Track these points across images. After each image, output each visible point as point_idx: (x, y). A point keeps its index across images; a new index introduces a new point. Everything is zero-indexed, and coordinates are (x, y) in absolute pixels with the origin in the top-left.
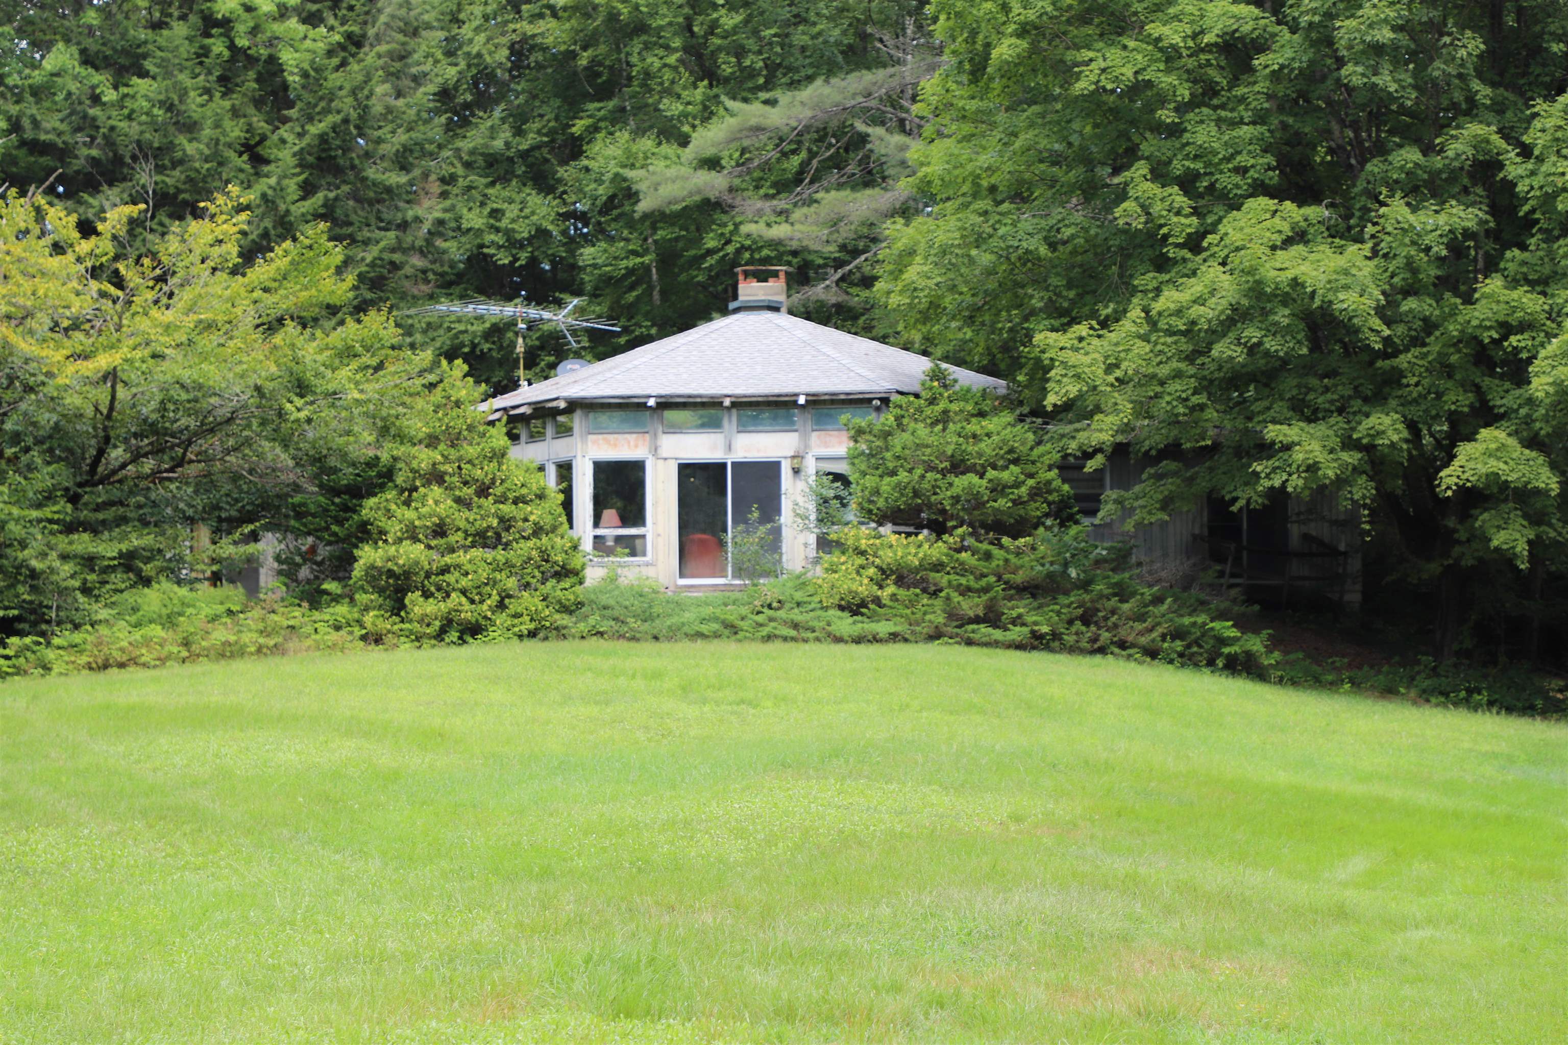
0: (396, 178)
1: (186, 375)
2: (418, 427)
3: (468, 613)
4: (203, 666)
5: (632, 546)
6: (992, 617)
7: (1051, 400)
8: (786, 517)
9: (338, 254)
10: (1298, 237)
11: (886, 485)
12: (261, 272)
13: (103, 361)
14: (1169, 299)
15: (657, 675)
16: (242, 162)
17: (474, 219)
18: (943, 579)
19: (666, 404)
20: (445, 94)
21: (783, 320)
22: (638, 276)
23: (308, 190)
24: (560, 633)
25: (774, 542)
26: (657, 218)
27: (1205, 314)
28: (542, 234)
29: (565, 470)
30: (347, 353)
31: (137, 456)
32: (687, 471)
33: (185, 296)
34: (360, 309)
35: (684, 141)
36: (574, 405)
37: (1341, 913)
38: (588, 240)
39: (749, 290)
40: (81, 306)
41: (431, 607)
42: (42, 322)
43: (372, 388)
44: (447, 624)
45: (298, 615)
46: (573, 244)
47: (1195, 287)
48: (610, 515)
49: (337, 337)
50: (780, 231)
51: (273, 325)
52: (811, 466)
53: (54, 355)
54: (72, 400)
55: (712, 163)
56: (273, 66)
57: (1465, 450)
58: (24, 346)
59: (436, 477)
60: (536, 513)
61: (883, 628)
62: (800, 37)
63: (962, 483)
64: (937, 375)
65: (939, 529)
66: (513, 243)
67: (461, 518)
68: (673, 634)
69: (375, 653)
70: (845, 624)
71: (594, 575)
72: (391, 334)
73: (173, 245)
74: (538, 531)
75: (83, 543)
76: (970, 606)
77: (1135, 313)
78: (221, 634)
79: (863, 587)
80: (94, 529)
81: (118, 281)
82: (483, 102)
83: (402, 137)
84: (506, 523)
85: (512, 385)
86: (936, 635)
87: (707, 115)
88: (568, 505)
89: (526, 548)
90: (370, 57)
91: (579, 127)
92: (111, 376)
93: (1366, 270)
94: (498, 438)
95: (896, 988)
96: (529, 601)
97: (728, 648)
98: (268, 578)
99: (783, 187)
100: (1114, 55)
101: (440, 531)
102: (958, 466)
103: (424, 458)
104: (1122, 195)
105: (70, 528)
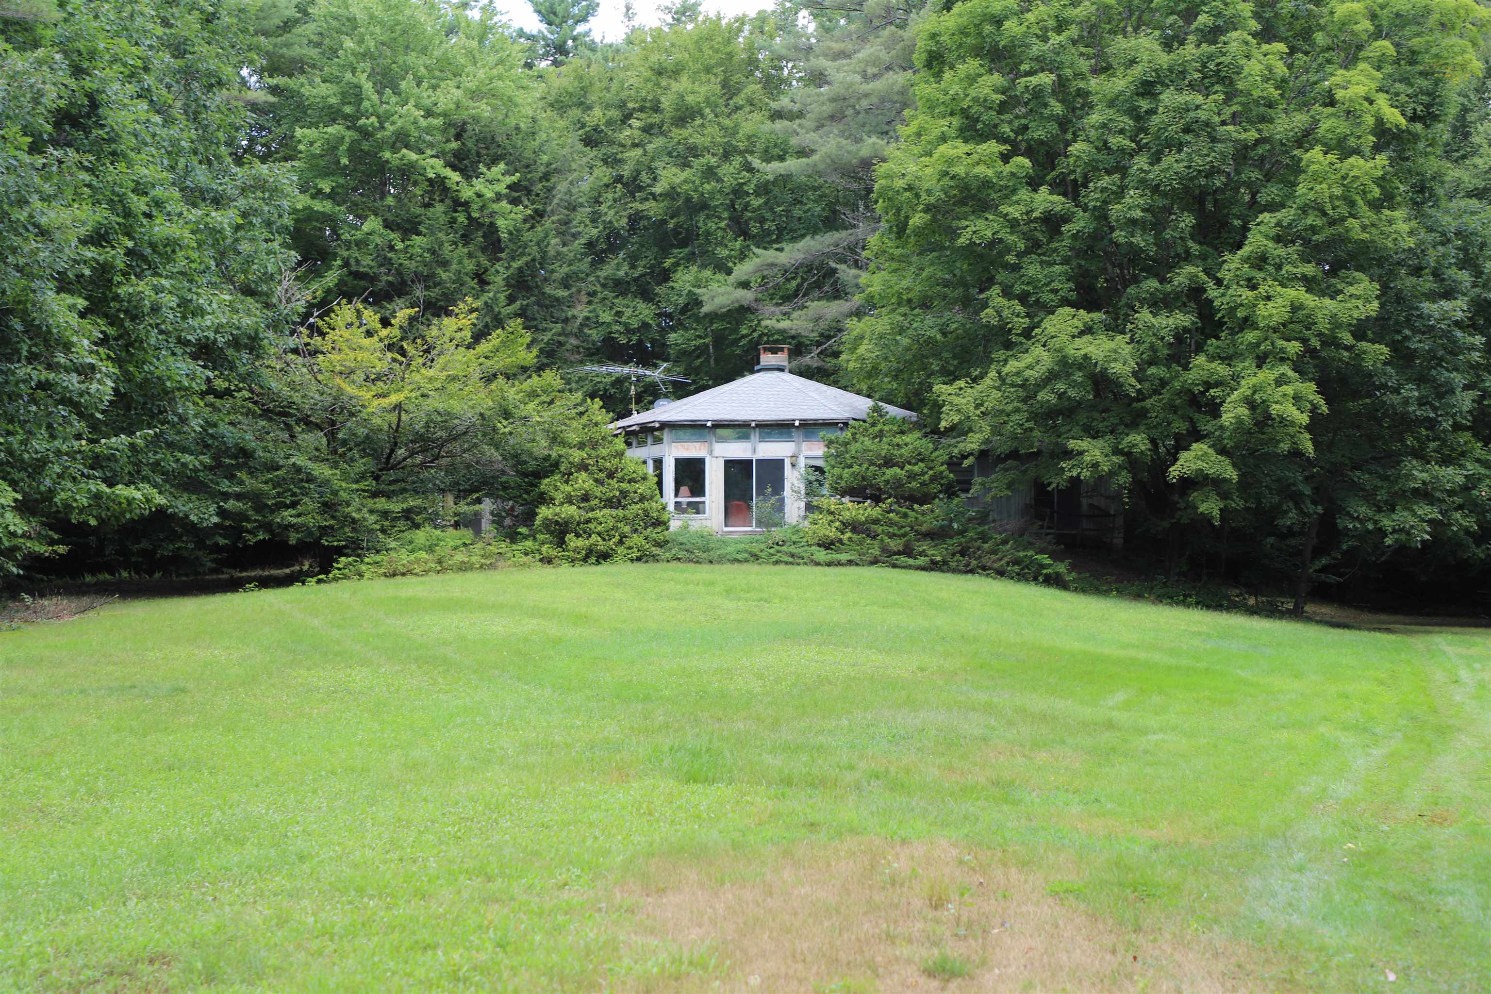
0: (562, 293)
1: (441, 407)
2: (573, 437)
3: (602, 546)
4: (449, 576)
5: (697, 508)
6: (907, 551)
7: (943, 424)
8: (787, 492)
9: (528, 337)
10: (1088, 330)
11: (846, 473)
12: (484, 347)
13: (394, 398)
14: (1012, 366)
15: (712, 584)
16: (474, 283)
17: (606, 317)
18: (879, 529)
19: (718, 425)
20: (591, 245)
21: (787, 376)
22: (702, 350)
23: (511, 300)
24: (655, 558)
25: (780, 506)
26: (713, 317)
27: (1033, 375)
28: (645, 325)
29: (658, 463)
30: (533, 395)
31: (412, 454)
32: (729, 464)
33: (442, 360)
34: (540, 369)
35: (729, 272)
36: (665, 425)
37: (1110, 725)
38: (673, 329)
39: (767, 359)
40: (381, 367)
41: (580, 543)
42: (359, 376)
43: (547, 415)
44: (590, 552)
45: (504, 546)
46: (664, 331)
47: (1028, 359)
48: (684, 490)
49: (527, 385)
50: (785, 324)
51: (489, 378)
52: (802, 462)
53: (366, 395)
54: (376, 421)
55: (745, 285)
56: (493, 228)
57: (1184, 456)
58: (349, 389)
59: (583, 467)
60: (641, 488)
61: (844, 557)
62: (797, 212)
63: (890, 472)
64: (876, 409)
65: (877, 499)
66: (629, 331)
67: (598, 491)
68: (721, 560)
69: (548, 570)
70: (821, 555)
71: (675, 525)
72: (558, 383)
73: (434, 332)
74: (642, 499)
75: (382, 503)
76: (894, 544)
77: (993, 374)
78: (460, 557)
79: (832, 533)
80: (388, 496)
81: (403, 353)
82: (613, 249)
83: (565, 269)
84: (624, 494)
85: (629, 414)
86: (874, 562)
87: (742, 256)
88: (660, 484)
89: (635, 508)
90: (548, 223)
91: (668, 263)
92: (398, 407)
93: (1127, 350)
94: (620, 444)
95: (851, 768)
96: (637, 540)
97: (753, 568)
98: (486, 524)
99: (787, 298)
100: (980, 224)
101: (586, 498)
102: (889, 462)
103: (577, 455)
104: (985, 305)
105: (374, 495)
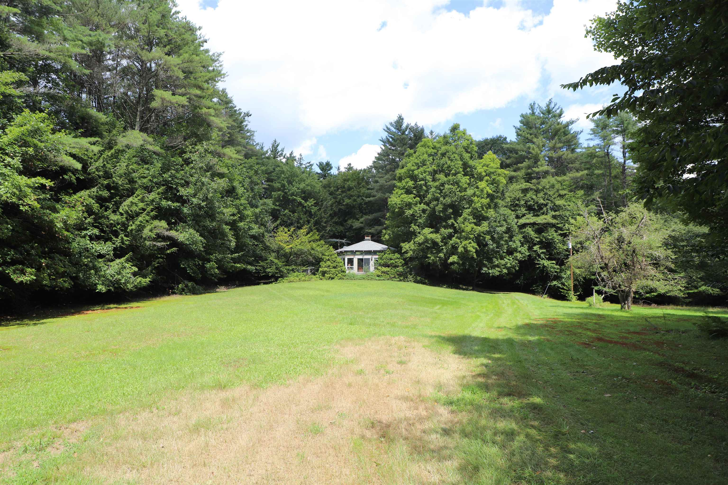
0: (324, 225)
1: (300, 248)
2: (327, 254)
3: (332, 276)
4: (301, 282)
5: (352, 268)
6: (395, 277)
7: (403, 251)
8: (370, 265)
9: (317, 233)
10: (431, 232)
11: (382, 261)
12: (309, 235)
13: (290, 246)
14: (416, 240)
15: (355, 284)
16: (307, 223)
17: (334, 229)
18: (389, 273)
19: (356, 251)
20: (330, 215)
21: (370, 241)
22: (353, 236)
23: (314, 226)
24: (343, 279)
25: (369, 268)
26: (356, 229)
27: (420, 241)
28: (342, 231)
29: (344, 260)
30: (319, 245)
31: (294, 257)
32: (359, 259)
33: (300, 239)
34: (320, 240)
35: (359, 220)
36: (345, 251)
37: (436, 313)
38: (347, 232)
39: (366, 238)
40: (288, 240)
41: (328, 275)
42: (284, 242)
43: (321, 249)
44: (330, 278)
45: (313, 276)
46: (346, 232)
47: (419, 238)
48: (349, 265)
49: (317, 243)
50: (370, 231)
51: (310, 242)
52: (373, 259)
53: (285, 245)
54: (287, 251)
55: (362, 223)
56: (311, 212)
57: (451, 258)
58: (282, 244)
59: (329, 260)
60: (340, 264)
61: (382, 279)
62: (373, 208)
63: (391, 261)
64: (388, 248)
65: (389, 267)
66: (338, 232)
67: (332, 265)
68: (357, 279)
69: (321, 281)
70: (377, 278)
71: (347, 272)
72: (323, 243)
73: (299, 233)
74: (341, 266)
75: (288, 267)
76: (393, 276)
77: (412, 241)
78: (303, 278)
79: (380, 274)
80: (289, 266)
81: (292, 237)
82: (335, 216)
83: (325, 220)
84: (337, 266)
85: (338, 249)
86: (388, 280)
87: (362, 217)
88: (344, 263)
89: (339, 269)
90: (322, 210)
91: (346, 218)
92: (291, 248)
93: (439, 237)
94: (336, 255)
95: (383, 322)
96: (339, 275)
97: (363, 281)
98: (309, 272)
99: (370, 226)
100: (410, 211)
101: (329, 266)
102: (391, 259)
103: (327, 258)
104: (411, 227)
105: (286, 265)
